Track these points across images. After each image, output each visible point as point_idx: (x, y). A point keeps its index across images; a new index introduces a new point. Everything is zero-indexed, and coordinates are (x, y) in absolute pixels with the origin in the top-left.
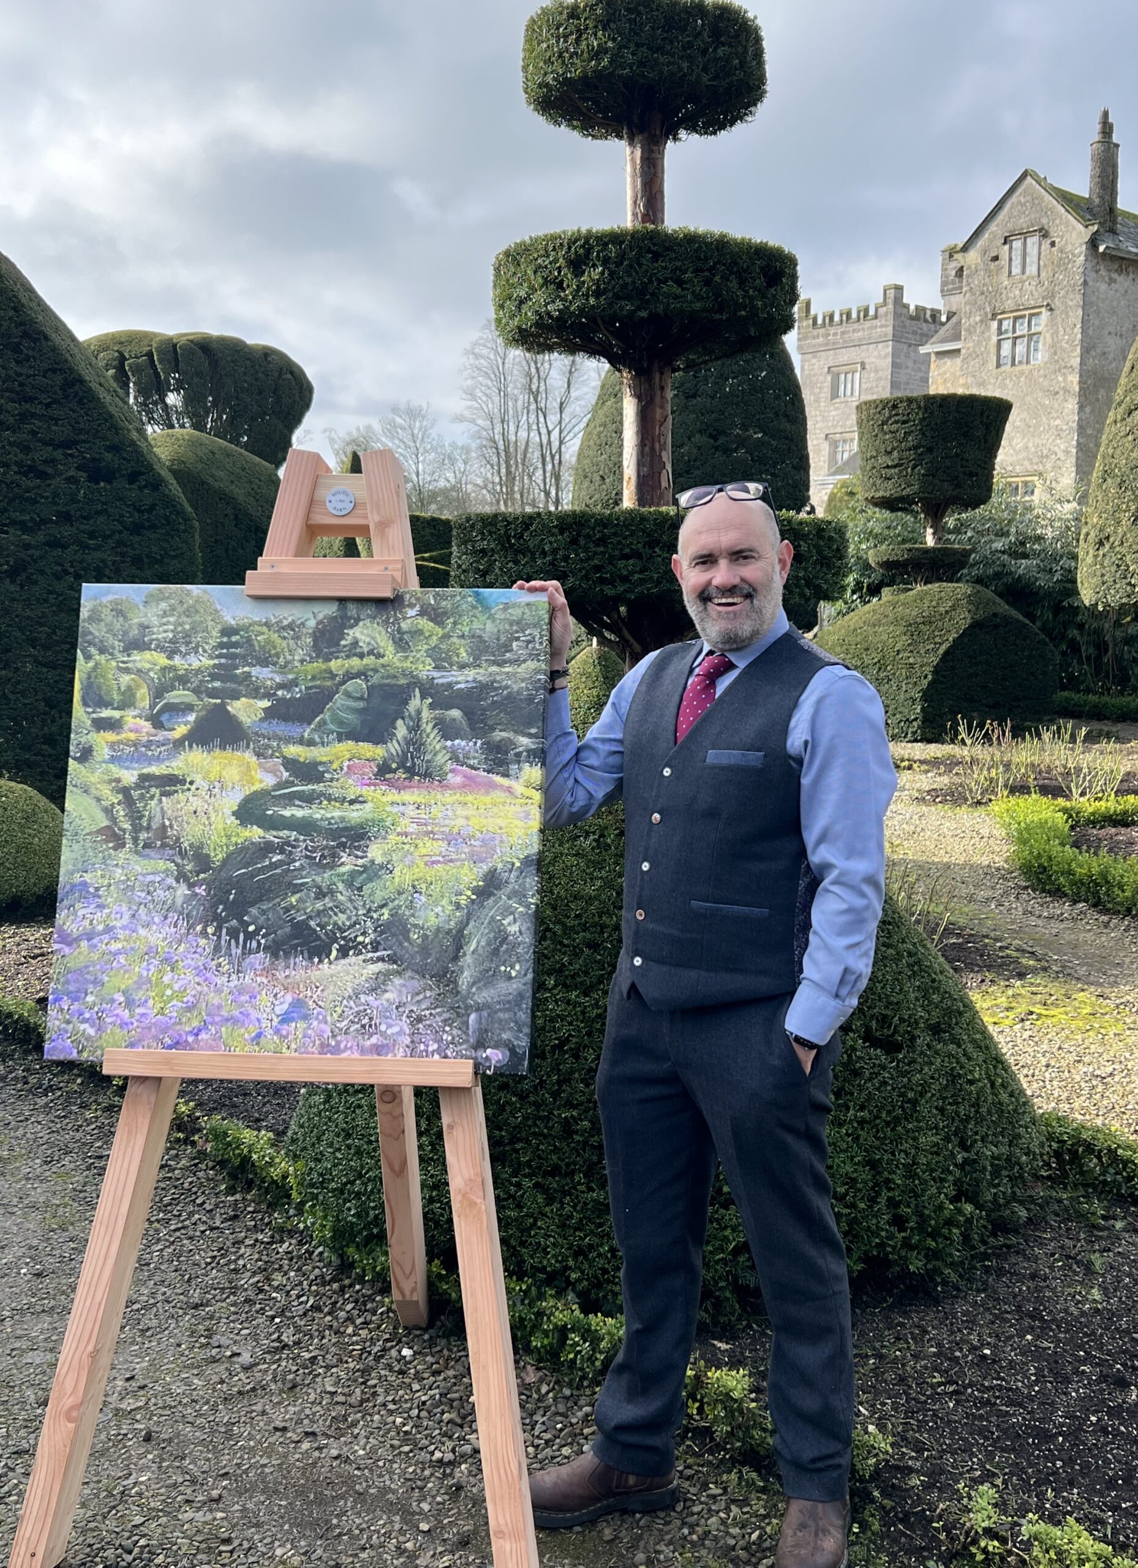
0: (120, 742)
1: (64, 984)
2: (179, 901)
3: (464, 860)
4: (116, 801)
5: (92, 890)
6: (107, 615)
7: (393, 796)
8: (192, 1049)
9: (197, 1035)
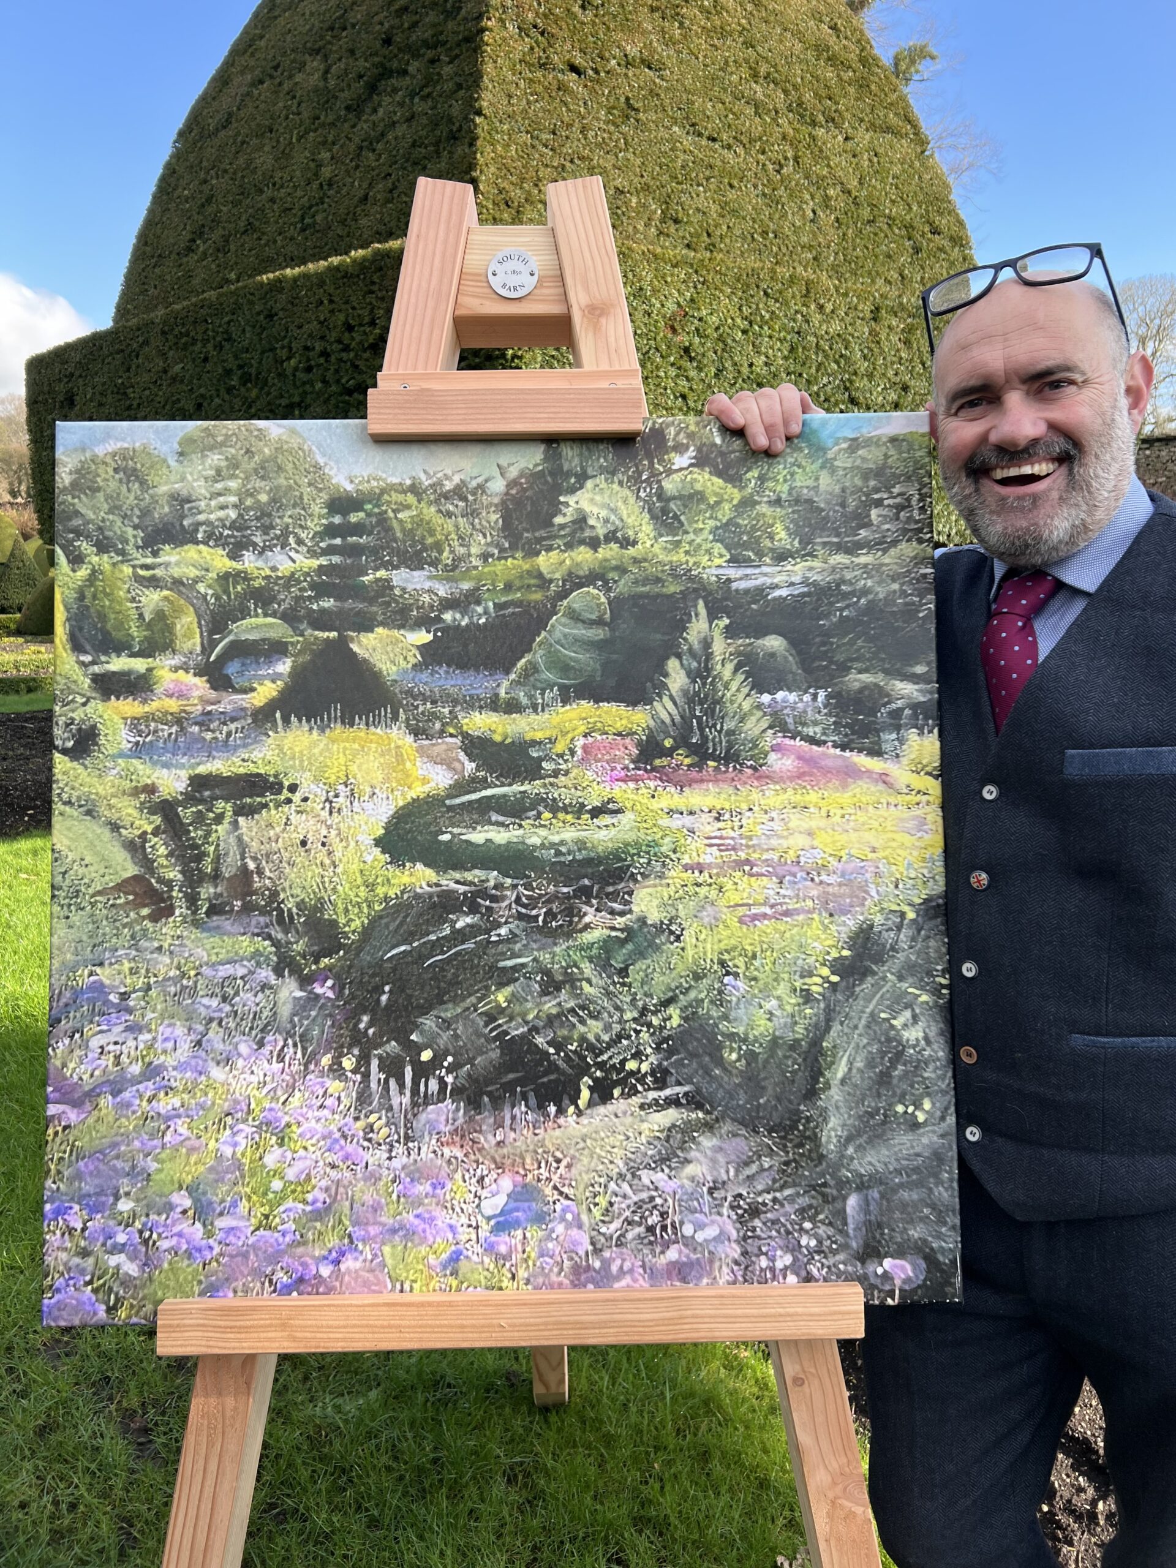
0: (148, 718)
1: (71, 1180)
2: (285, 1011)
3: (809, 912)
4: (149, 829)
5: (114, 998)
6: (108, 480)
7: (670, 798)
8: (329, 1290)
9: (337, 1262)
